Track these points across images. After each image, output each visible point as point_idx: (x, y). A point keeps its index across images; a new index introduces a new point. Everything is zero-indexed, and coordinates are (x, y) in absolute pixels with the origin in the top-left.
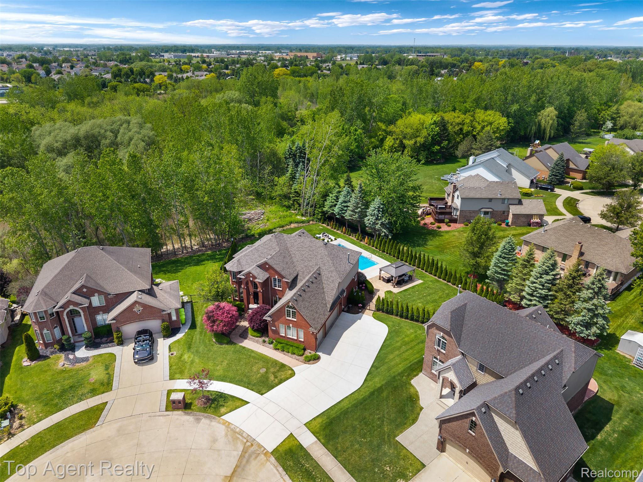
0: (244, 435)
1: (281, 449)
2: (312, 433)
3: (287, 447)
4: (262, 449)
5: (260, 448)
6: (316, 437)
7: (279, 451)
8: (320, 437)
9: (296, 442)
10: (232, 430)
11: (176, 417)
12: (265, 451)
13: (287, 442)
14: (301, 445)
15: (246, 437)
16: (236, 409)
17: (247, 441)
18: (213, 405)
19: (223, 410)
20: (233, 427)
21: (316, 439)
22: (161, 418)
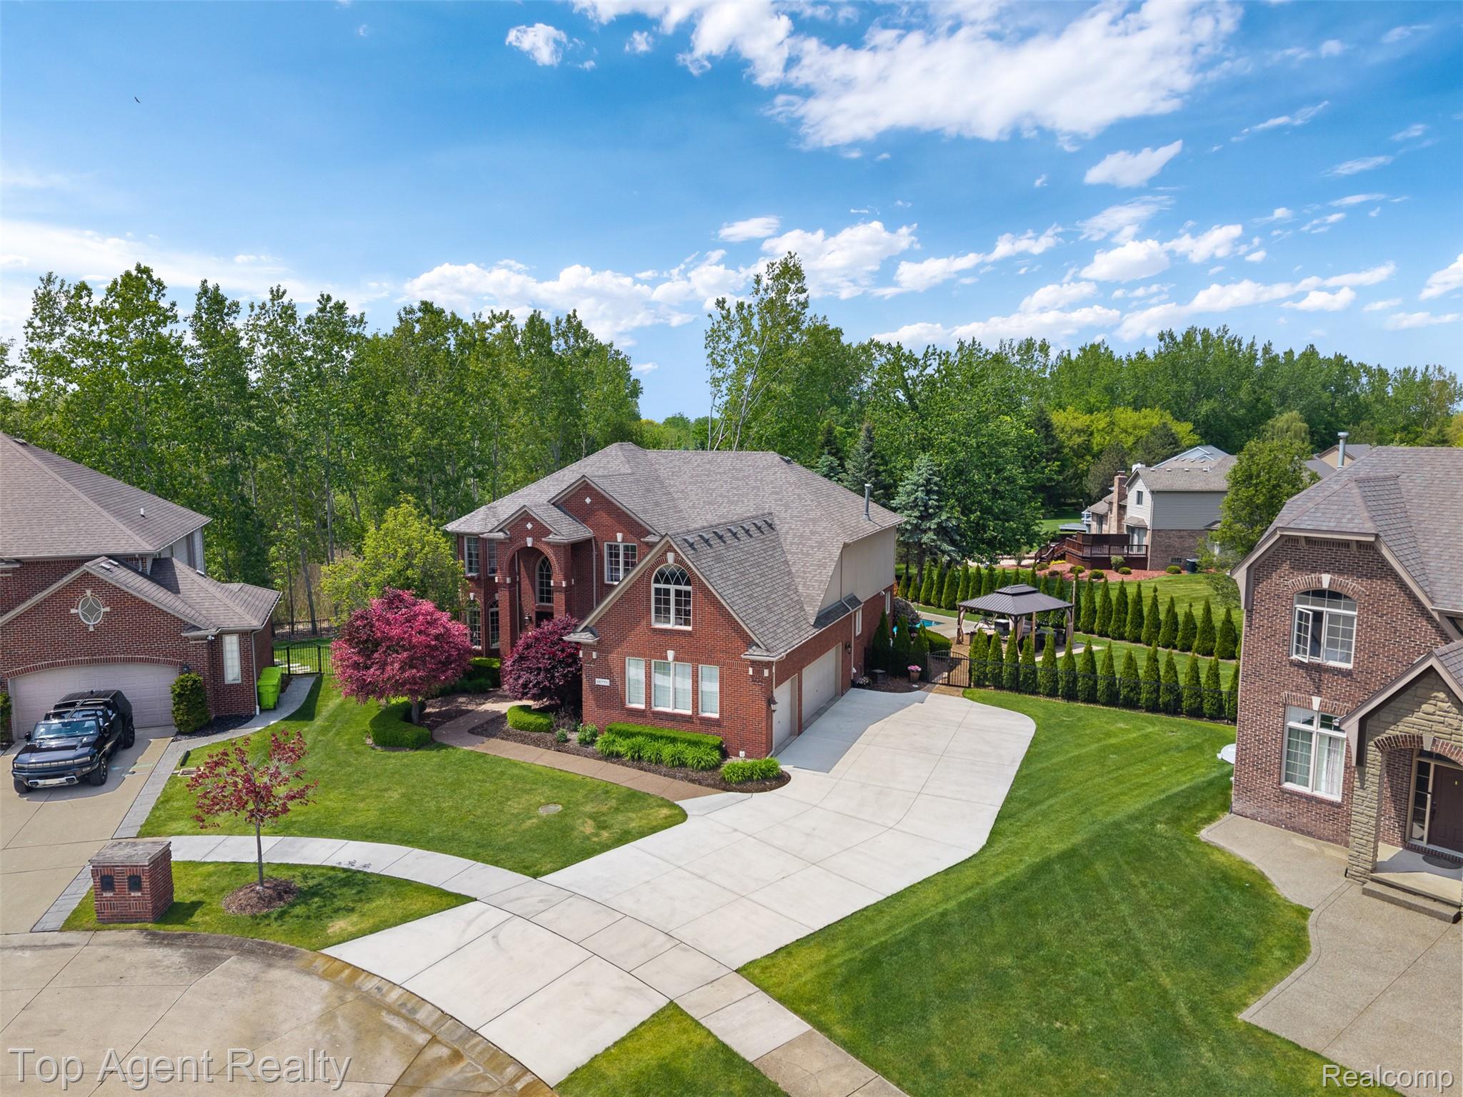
0: (421, 1016)
1: (613, 1072)
2: (781, 1000)
3: (648, 1057)
4: (511, 1071)
5: (500, 1068)
6: (805, 1016)
7: (603, 1077)
8: (831, 1017)
9: (697, 1037)
10: (365, 997)
11: (102, 951)
12: (527, 1079)
13: (649, 1036)
14: (725, 1048)
15: (428, 1023)
16: (405, 919)
17: (434, 1040)
18: (299, 910)
19: (339, 925)
20: (370, 985)
21: (806, 1027)
22: (27, 954)
